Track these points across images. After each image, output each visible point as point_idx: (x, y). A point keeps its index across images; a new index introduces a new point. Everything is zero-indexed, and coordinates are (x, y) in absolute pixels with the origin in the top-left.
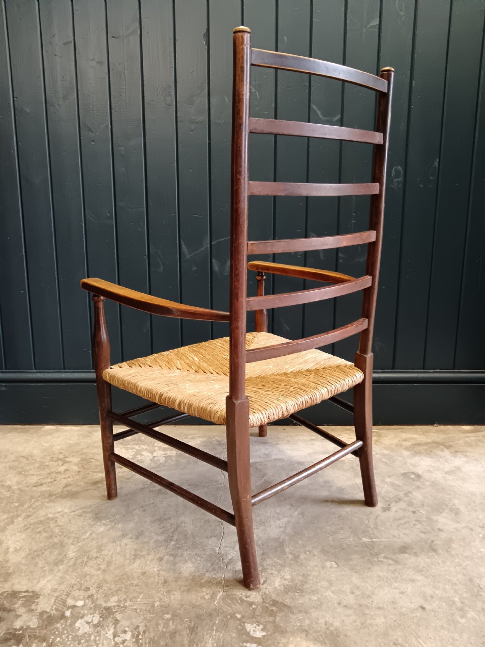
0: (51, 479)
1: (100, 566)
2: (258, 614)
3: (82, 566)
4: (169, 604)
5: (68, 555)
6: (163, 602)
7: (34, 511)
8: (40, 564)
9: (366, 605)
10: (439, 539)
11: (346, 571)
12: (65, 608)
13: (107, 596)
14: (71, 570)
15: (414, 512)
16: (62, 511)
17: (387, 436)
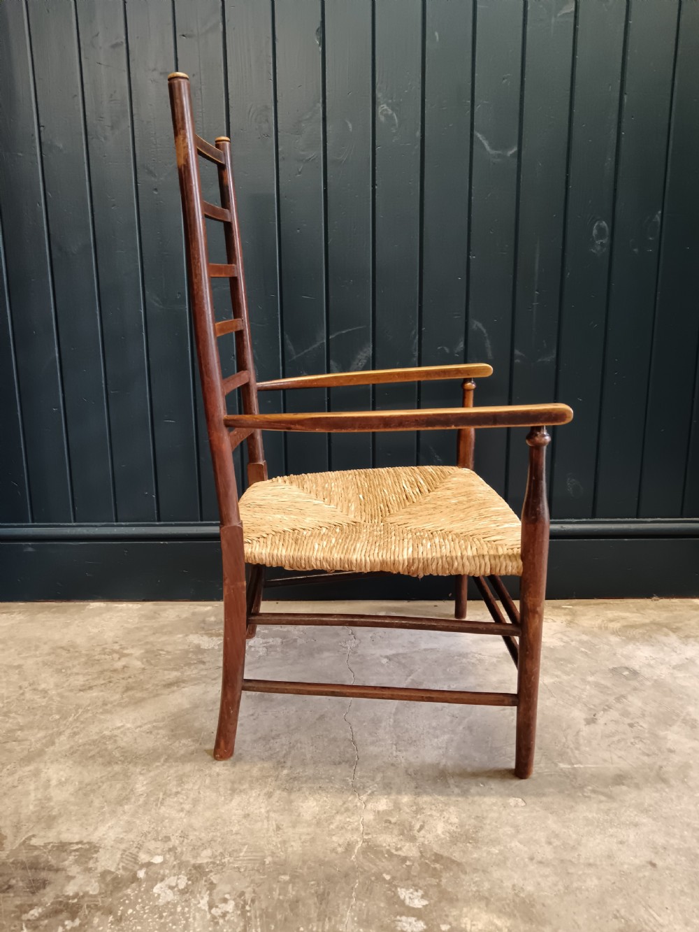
0: (104, 679)
1: (183, 806)
2: (415, 874)
3: (157, 805)
4: (285, 860)
5: (136, 789)
6: (277, 857)
7: (82, 726)
8: (97, 803)
9: (571, 861)
10: (670, 763)
11: (537, 811)
12: (137, 867)
13: (195, 849)
14: (141, 811)
15: (631, 725)
16: (123, 726)
17: (585, 615)
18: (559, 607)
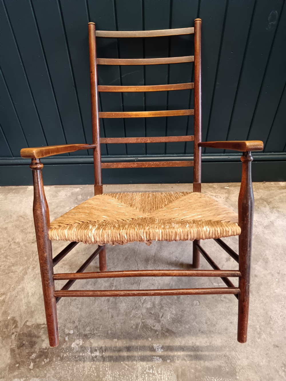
1: (78, 306)
2: (159, 338)
3: (68, 305)
4: (115, 332)
6: (112, 330)
9: (213, 331)
10: (254, 283)
11: (204, 308)
12: (65, 335)
13: (84, 327)
14: (63, 308)
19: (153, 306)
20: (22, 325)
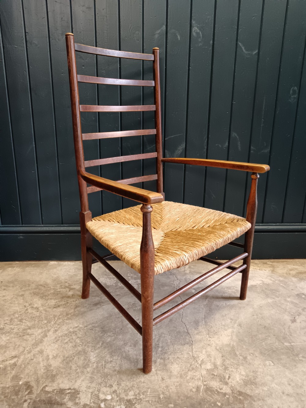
0: (64, 302)
1: (115, 368)
2: (232, 402)
3: (102, 368)
4: (170, 396)
5: (91, 360)
6: (165, 394)
7: (59, 326)
8: (74, 367)
9: (301, 394)
11: (280, 368)
12: (100, 402)
13: (126, 391)
14: (96, 371)
16: (78, 326)
17: (279, 267)
18: (266, 263)
19: (215, 367)
20: (39, 391)
